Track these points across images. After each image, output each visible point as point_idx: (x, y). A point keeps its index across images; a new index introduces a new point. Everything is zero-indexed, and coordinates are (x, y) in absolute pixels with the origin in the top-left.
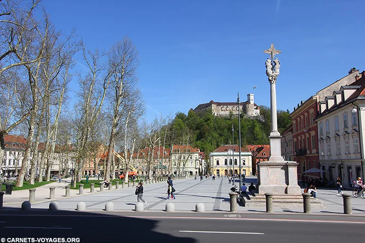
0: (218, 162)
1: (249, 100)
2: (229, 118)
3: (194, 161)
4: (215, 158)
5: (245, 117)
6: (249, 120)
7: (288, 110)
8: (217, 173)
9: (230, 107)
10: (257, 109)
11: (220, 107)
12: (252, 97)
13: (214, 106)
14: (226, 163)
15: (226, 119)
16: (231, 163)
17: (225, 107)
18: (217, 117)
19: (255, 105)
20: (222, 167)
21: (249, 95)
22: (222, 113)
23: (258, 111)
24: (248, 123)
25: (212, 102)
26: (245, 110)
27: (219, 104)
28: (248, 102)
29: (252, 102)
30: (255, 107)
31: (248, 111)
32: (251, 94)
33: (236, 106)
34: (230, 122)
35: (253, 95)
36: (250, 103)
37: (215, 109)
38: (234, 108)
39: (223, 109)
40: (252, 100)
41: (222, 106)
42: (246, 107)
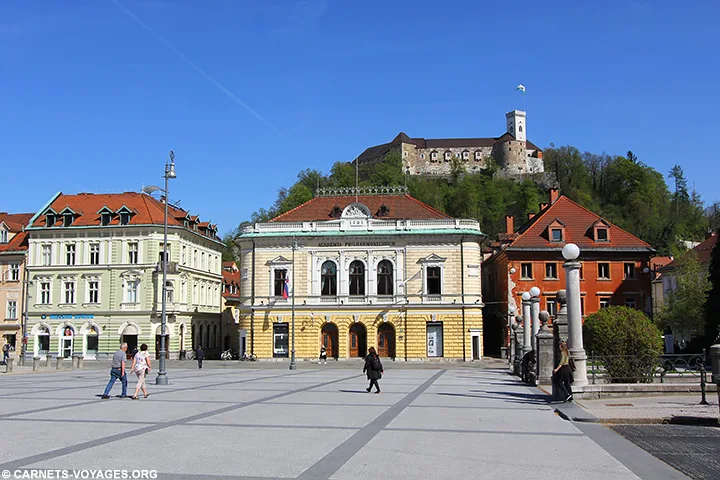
0: (281, 276)
1: (512, 129)
2: (450, 180)
3: (146, 276)
4: (264, 254)
5: (499, 174)
6: (509, 184)
7: (630, 154)
8: (279, 343)
9: (457, 152)
10: (535, 155)
11: (426, 153)
12: (520, 121)
13: (407, 150)
14: (329, 286)
15: (440, 181)
16: (357, 286)
17: (441, 151)
18: (414, 178)
19: (529, 145)
20: (305, 307)
21: (511, 115)
22: (432, 168)
23: (539, 161)
24: (508, 194)
25: (401, 139)
26: (499, 157)
27: (422, 144)
28: (510, 135)
29: (521, 136)
30: (531, 152)
31: (510, 161)
32: (516, 112)
33: (472, 150)
34: (452, 191)
35: (524, 113)
36: (514, 138)
37: (412, 157)
38: (466, 155)
39: (433, 159)
40: (521, 129)
41: (432, 150)
42: (501, 149)
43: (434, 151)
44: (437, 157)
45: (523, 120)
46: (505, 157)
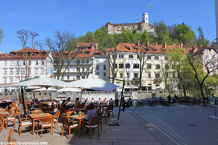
1: (144, 19)
7: (183, 23)
10: (152, 28)
11: (116, 28)
12: (146, 16)
13: (110, 27)
17: (121, 27)
21: (143, 15)
22: (118, 33)
25: (108, 24)
26: (139, 28)
27: (115, 25)
29: (147, 21)
30: (150, 27)
31: (143, 29)
32: (145, 13)
33: (131, 27)
35: (148, 14)
36: (144, 22)
37: (112, 29)
38: (129, 28)
39: (118, 30)
40: (147, 19)
41: (118, 27)
42: (140, 26)
44: (120, 29)
45: (148, 16)
46: (141, 28)
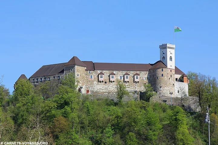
1: (164, 58)
2: (116, 100)
5: (155, 99)
9: (118, 75)
10: (181, 80)
11: (94, 74)
12: (170, 53)
13: (79, 71)
17: (106, 73)
18: (86, 98)
19: (177, 71)
21: (164, 47)
22: (99, 88)
23: (185, 86)
24: (162, 115)
25: (74, 62)
26: (153, 81)
27: (91, 66)
28: (162, 63)
29: (171, 64)
30: (178, 76)
31: (162, 85)
32: (168, 45)
33: (132, 73)
34: (118, 111)
35: (174, 46)
36: (166, 66)
37: (83, 77)
38: (127, 78)
39: (100, 79)
40: (171, 58)
41: (99, 72)
42: (155, 75)
43: (101, 73)
44: (104, 78)
45: (173, 51)
46: (158, 81)
